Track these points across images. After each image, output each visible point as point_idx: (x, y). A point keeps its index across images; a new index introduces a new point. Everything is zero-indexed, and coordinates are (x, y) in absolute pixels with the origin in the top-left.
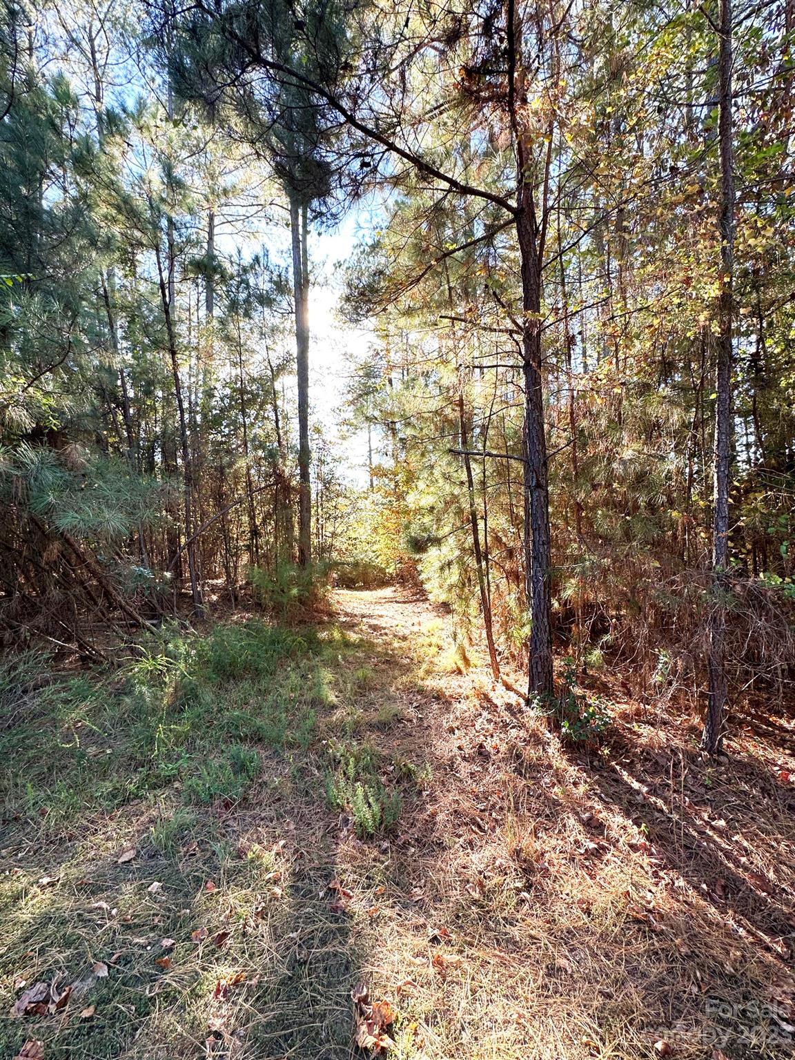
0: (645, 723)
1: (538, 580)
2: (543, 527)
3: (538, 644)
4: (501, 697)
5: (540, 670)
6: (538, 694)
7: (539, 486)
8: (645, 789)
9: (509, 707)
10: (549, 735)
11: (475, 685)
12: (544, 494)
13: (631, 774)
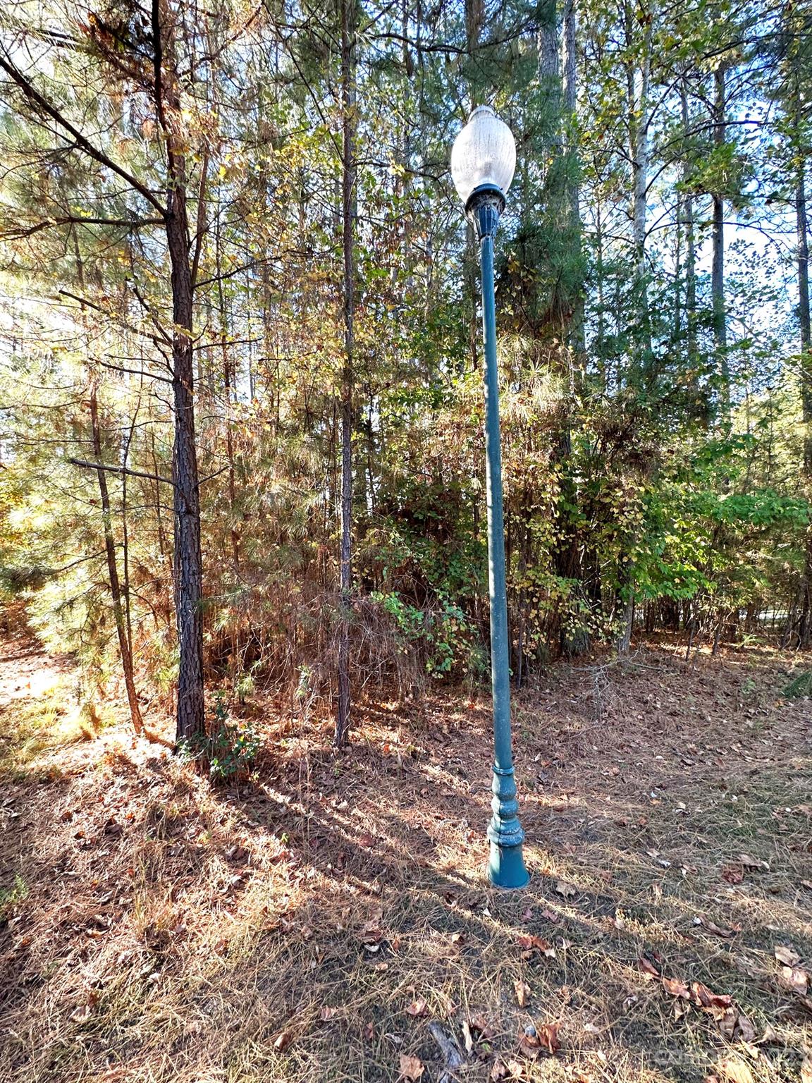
0: (291, 737)
1: (188, 614)
2: (194, 556)
3: (187, 682)
4: (142, 753)
5: (189, 711)
6: (187, 738)
7: (189, 512)
8: (288, 799)
9: (152, 763)
10: (198, 779)
11: (108, 748)
12: (194, 520)
13: (278, 789)
